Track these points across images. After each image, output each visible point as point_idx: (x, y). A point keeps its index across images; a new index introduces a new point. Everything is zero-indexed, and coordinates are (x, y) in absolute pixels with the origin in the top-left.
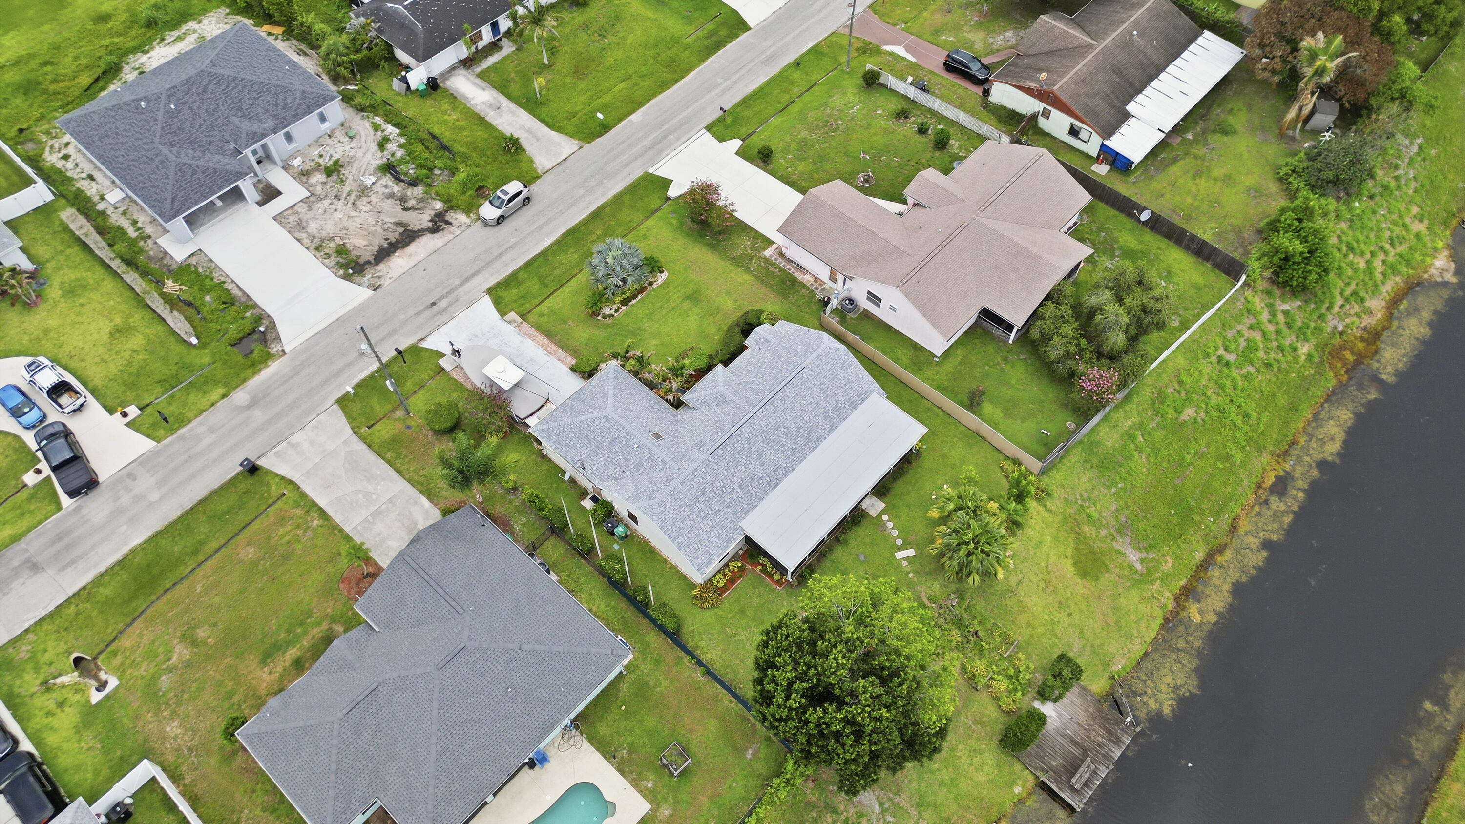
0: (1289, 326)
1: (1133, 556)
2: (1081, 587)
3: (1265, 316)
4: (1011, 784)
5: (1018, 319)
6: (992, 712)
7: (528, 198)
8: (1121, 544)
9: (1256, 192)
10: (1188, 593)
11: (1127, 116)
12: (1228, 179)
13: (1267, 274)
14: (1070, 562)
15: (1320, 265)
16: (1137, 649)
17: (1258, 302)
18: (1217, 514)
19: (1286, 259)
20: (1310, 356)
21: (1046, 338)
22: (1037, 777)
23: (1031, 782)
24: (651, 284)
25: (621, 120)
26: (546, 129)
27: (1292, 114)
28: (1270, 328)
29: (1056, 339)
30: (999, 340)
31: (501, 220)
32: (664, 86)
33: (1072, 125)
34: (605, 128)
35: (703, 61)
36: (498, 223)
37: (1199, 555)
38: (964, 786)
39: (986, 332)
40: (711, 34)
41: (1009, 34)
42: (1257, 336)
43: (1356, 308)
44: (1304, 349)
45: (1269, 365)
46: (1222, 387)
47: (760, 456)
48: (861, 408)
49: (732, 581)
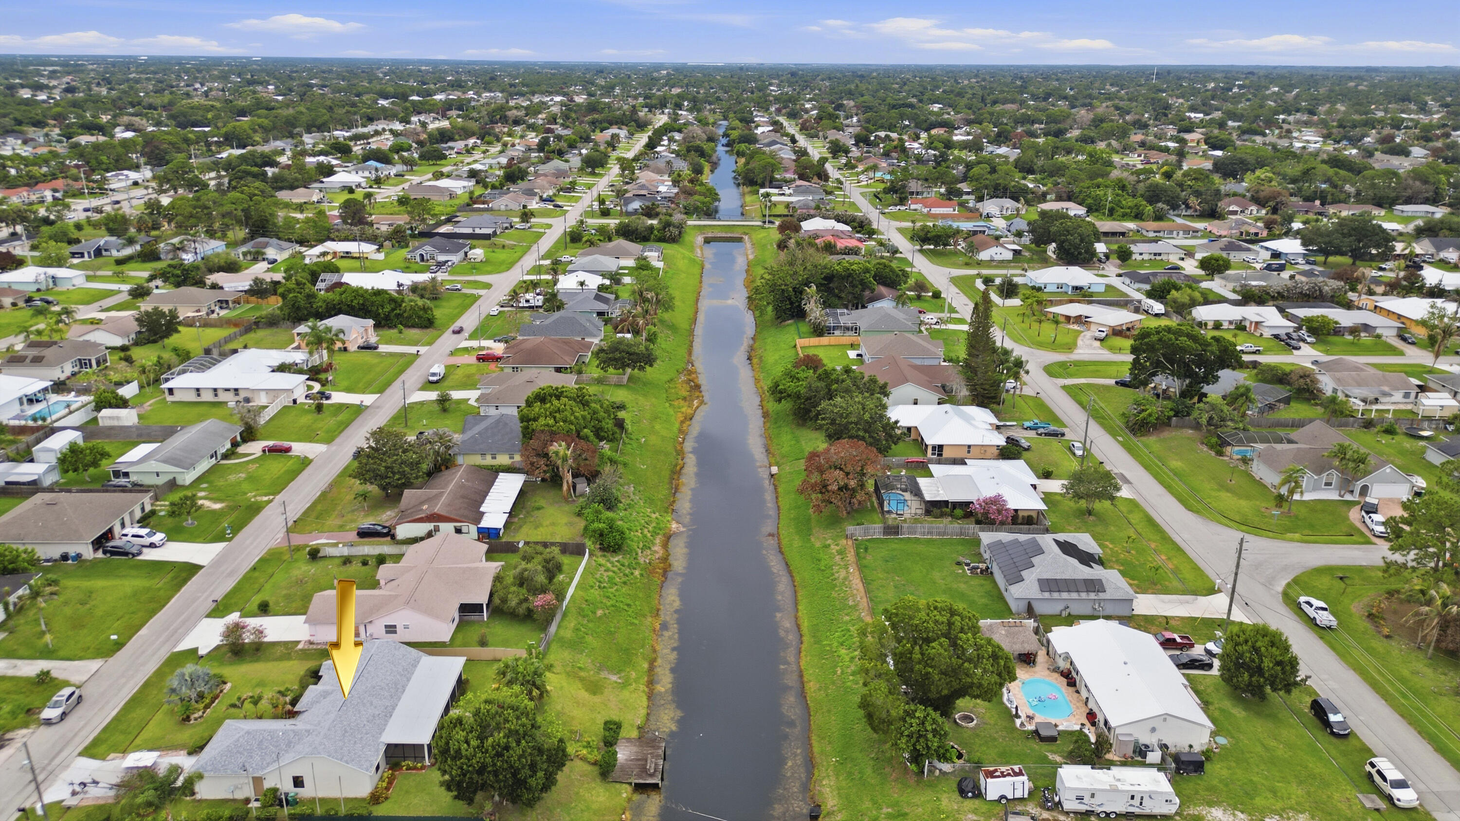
0: (623, 565)
1: (614, 678)
2: (597, 699)
3: (609, 565)
4: (620, 794)
5: (483, 599)
6: (588, 768)
7: (80, 696)
8: (604, 674)
9: (570, 524)
10: (651, 683)
11: (483, 513)
12: (553, 524)
13: (598, 546)
14: (583, 691)
15: (618, 531)
16: (643, 712)
17: (602, 561)
18: (643, 647)
19: (601, 535)
20: (642, 575)
21: (504, 601)
22: (630, 784)
23: (629, 789)
24: (221, 691)
25: (130, 638)
26: (68, 663)
27: (565, 487)
28: (615, 569)
29: (510, 596)
30: (478, 622)
31: (64, 715)
32: (153, 612)
33: (455, 527)
34: (119, 646)
35: (179, 590)
36: (62, 720)
37: (646, 665)
38: (595, 806)
39: (469, 623)
40: (175, 578)
41: (389, 513)
42: (610, 574)
43: (649, 552)
44: (637, 573)
45: (625, 583)
46: (608, 597)
47: (371, 704)
48: (419, 666)
49: (390, 783)
